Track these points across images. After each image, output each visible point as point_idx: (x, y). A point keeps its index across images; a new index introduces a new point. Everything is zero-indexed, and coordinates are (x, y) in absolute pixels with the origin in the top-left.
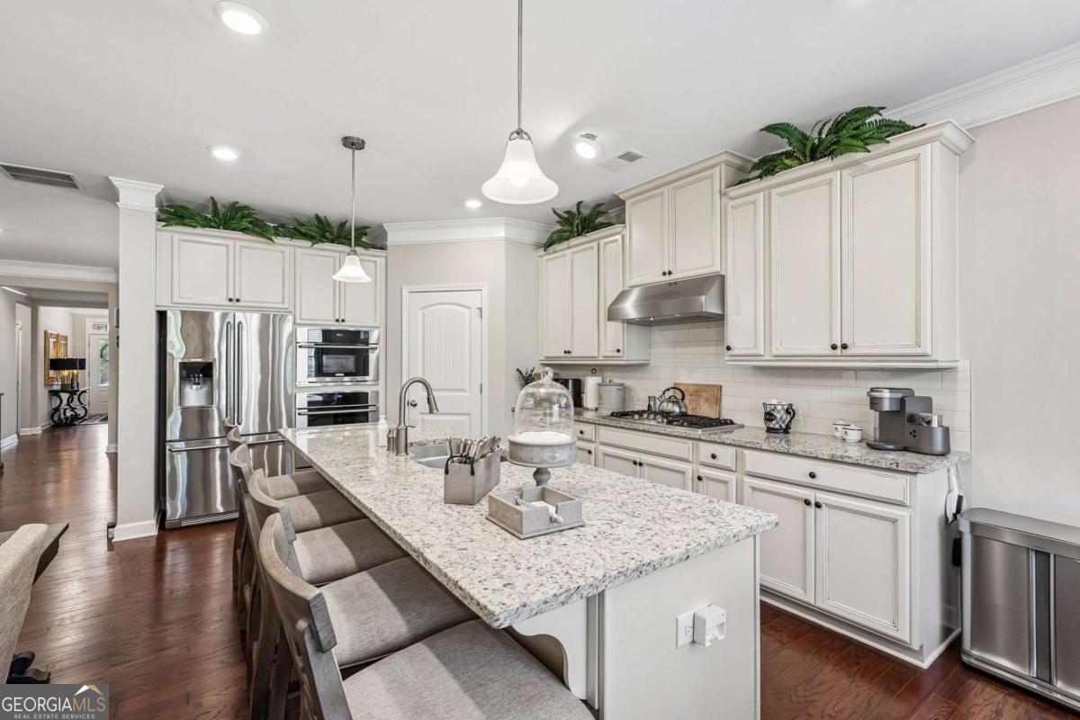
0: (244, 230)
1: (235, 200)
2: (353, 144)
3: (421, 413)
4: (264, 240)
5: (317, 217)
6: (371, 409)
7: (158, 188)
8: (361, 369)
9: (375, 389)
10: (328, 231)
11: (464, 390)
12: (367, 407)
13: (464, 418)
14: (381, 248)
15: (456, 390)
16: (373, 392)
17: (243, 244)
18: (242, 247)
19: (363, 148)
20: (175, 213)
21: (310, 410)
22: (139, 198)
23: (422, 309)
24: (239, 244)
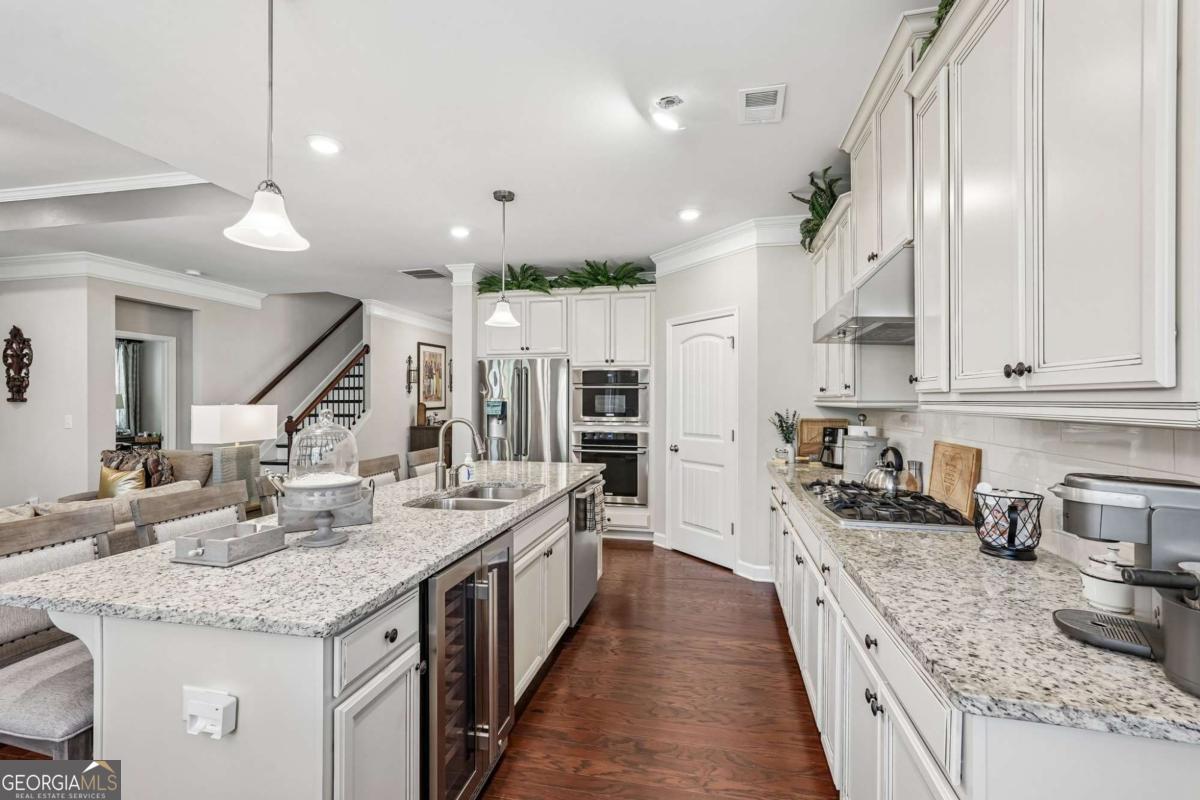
0: (529, 287)
1: (523, 263)
2: (504, 197)
3: (683, 460)
4: (541, 293)
5: (588, 263)
6: (640, 451)
7: (472, 266)
8: (631, 410)
9: (644, 430)
10: (599, 275)
11: (717, 437)
12: (636, 449)
13: (717, 470)
14: (652, 282)
15: (711, 436)
16: (642, 433)
17: (532, 299)
18: (531, 302)
19: (512, 199)
20: (488, 283)
21: (584, 448)
22: (464, 278)
23: (683, 342)
24: (529, 299)
